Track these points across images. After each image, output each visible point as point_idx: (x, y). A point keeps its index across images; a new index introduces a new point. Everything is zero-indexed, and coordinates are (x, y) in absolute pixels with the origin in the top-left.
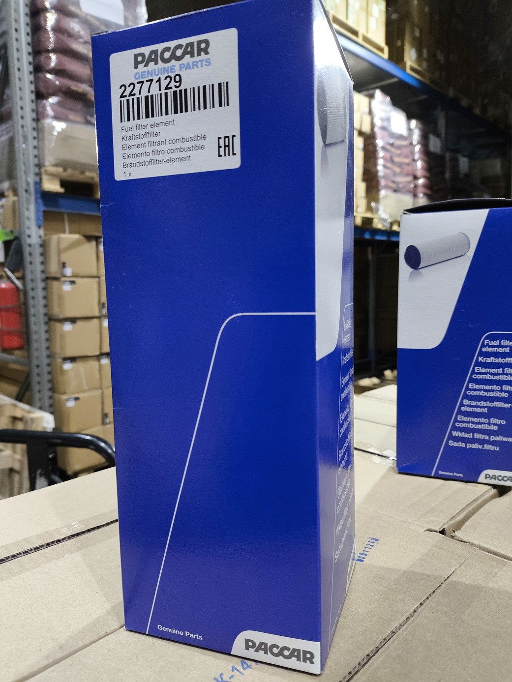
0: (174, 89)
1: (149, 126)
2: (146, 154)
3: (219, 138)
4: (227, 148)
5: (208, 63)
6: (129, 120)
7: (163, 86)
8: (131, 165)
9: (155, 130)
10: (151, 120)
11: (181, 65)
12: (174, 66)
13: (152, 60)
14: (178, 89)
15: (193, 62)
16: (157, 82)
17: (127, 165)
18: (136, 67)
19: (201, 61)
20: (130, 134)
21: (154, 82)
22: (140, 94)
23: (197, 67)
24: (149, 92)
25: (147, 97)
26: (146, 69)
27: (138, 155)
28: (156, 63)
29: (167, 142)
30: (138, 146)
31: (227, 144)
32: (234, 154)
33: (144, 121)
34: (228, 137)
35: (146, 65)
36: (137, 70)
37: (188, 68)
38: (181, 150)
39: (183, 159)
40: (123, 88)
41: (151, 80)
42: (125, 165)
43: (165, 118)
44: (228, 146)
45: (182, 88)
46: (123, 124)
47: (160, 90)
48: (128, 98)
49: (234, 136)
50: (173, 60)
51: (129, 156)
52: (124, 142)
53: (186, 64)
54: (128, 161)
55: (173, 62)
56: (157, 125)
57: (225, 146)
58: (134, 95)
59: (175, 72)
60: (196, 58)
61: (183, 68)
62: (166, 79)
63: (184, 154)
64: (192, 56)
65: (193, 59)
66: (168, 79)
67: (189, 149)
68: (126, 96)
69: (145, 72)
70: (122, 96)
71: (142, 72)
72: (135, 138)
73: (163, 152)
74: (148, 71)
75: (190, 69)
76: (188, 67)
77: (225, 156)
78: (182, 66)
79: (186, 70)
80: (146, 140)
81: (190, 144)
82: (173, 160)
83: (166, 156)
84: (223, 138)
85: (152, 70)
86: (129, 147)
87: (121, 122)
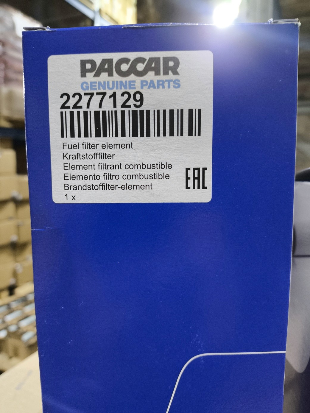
0: (133, 108)
1: (99, 147)
2: (95, 177)
3: (187, 169)
4: (196, 181)
5: (177, 84)
6: (72, 135)
7: (119, 103)
8: (76, 188)
9: (108, 151)
10: (102, 140)
11: (142, 82)
12: (135, 81)
13: (105, 70)
14: (138, 110)
15: (158, 81)
16: (110, 97)
17: (69, 187)
18: (83, 75)
19: (169, 81)
20: (74, 152)
21: (107, 96)
22: (88, 107)
23: (164, 87)
24: (100, 106)
25: (97, 113)
26: (97, 79)
27: (85, 178)
28: (111, 74)
29: (123, 167)
30: (85, 167)
31: (196, 176)
32: (204, 187)
33: (93, 140)
34: (198, 169)
35: (97, 75)
36: (84, 79)
37: (152, 87)
38: (140, 176)
39: (142, 187)
40: (65, 97)
41: (104, 94)
42: (67, 187)
43: (120, 140)
44: (198, 178)
45: (144, 108)
46: (64, 140)
47: (115, 106)
48: (71, 110)
49: (204, 169)
50: (132, 75)
51: (73, 178)
52: (66, 161)
53: (149, 82)
54: (71, 183)
55: (132, 77)
56: (110, 146)
57: (194, 178)
58: (81, 107)
59: (135, 88)
60: (162, 77)
61: (146, 85)
62: (123, 95)
63: (144, 182)
64: (157, 73)
65: (158, 78)
66: (126, 96)
67: (151, 177)
68: (69, 108)
69: (96, 83)
70: (63, 107)
71: (91, 83)
72: (81, 157)
73: (117, 177)
74: (100, 83)
75: (154, 87)
76: (151, 85)
77: (194, 188)
78: (144, 83)
79: (149, 88)
80: (96, 161)
81: (151, 172)
82: (129, 187)
83: (121, 182)
84: (192, 170)
85: (104, 82)
86: (72, 167)
87: (63, 136)
